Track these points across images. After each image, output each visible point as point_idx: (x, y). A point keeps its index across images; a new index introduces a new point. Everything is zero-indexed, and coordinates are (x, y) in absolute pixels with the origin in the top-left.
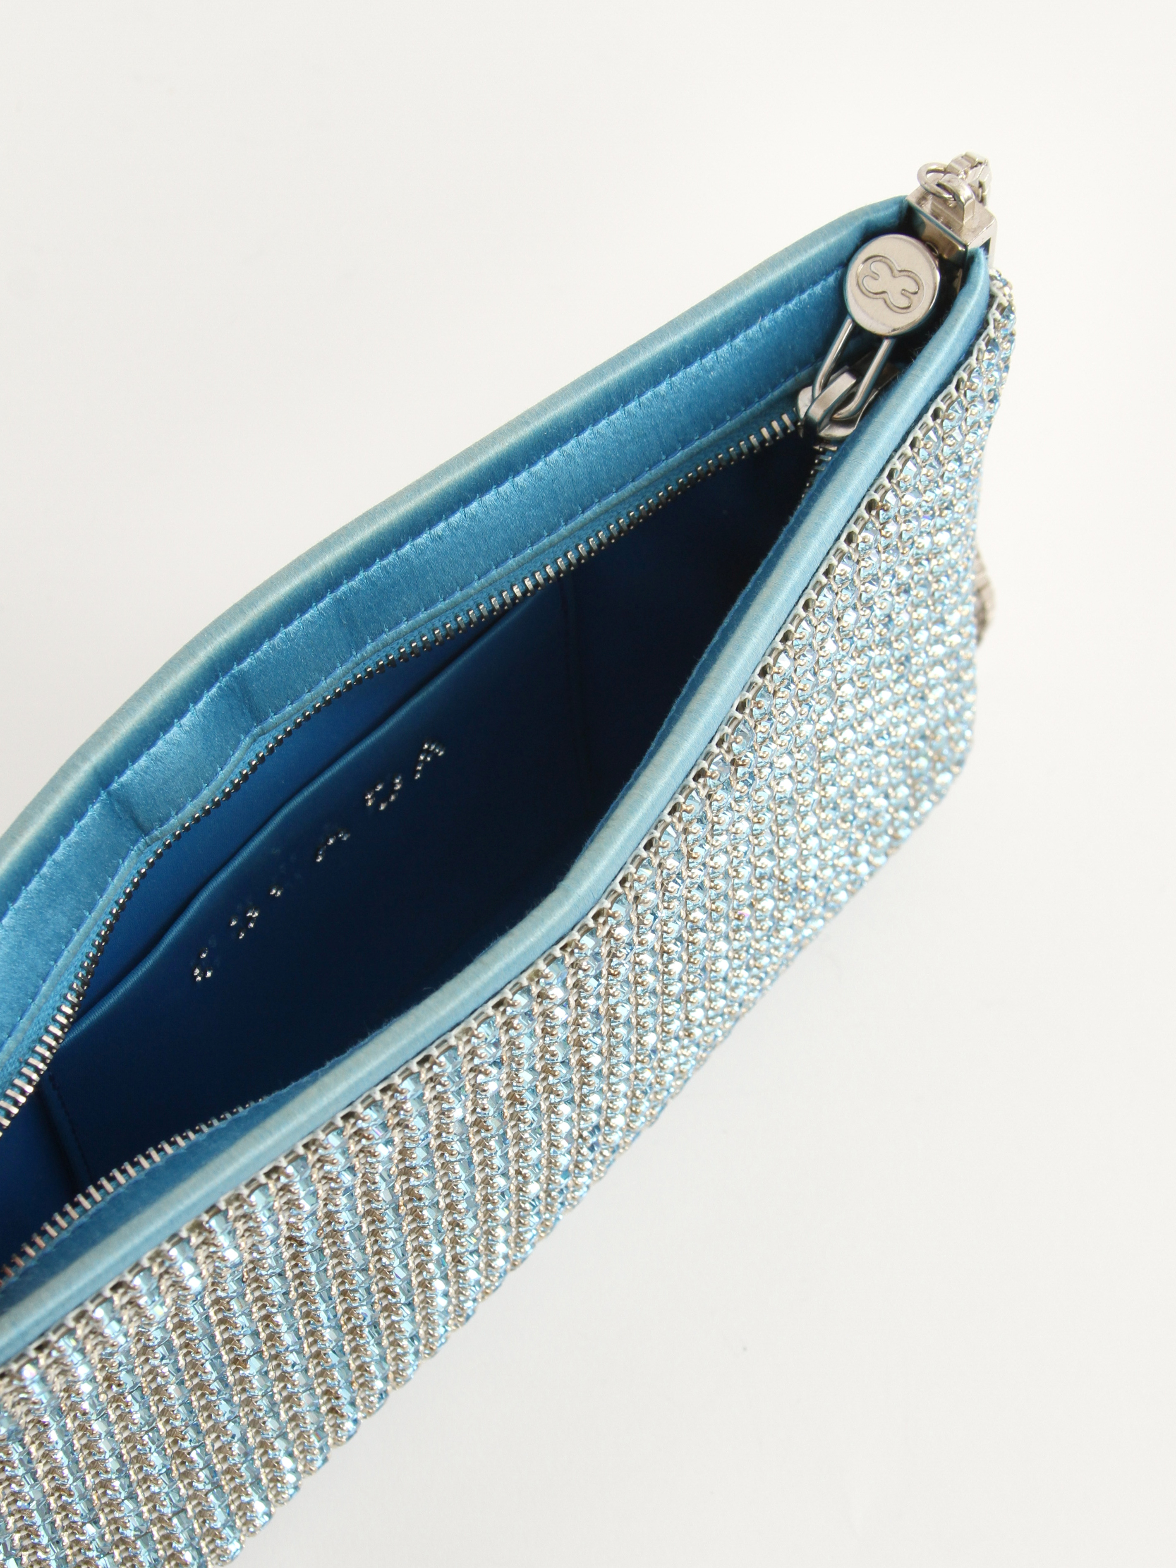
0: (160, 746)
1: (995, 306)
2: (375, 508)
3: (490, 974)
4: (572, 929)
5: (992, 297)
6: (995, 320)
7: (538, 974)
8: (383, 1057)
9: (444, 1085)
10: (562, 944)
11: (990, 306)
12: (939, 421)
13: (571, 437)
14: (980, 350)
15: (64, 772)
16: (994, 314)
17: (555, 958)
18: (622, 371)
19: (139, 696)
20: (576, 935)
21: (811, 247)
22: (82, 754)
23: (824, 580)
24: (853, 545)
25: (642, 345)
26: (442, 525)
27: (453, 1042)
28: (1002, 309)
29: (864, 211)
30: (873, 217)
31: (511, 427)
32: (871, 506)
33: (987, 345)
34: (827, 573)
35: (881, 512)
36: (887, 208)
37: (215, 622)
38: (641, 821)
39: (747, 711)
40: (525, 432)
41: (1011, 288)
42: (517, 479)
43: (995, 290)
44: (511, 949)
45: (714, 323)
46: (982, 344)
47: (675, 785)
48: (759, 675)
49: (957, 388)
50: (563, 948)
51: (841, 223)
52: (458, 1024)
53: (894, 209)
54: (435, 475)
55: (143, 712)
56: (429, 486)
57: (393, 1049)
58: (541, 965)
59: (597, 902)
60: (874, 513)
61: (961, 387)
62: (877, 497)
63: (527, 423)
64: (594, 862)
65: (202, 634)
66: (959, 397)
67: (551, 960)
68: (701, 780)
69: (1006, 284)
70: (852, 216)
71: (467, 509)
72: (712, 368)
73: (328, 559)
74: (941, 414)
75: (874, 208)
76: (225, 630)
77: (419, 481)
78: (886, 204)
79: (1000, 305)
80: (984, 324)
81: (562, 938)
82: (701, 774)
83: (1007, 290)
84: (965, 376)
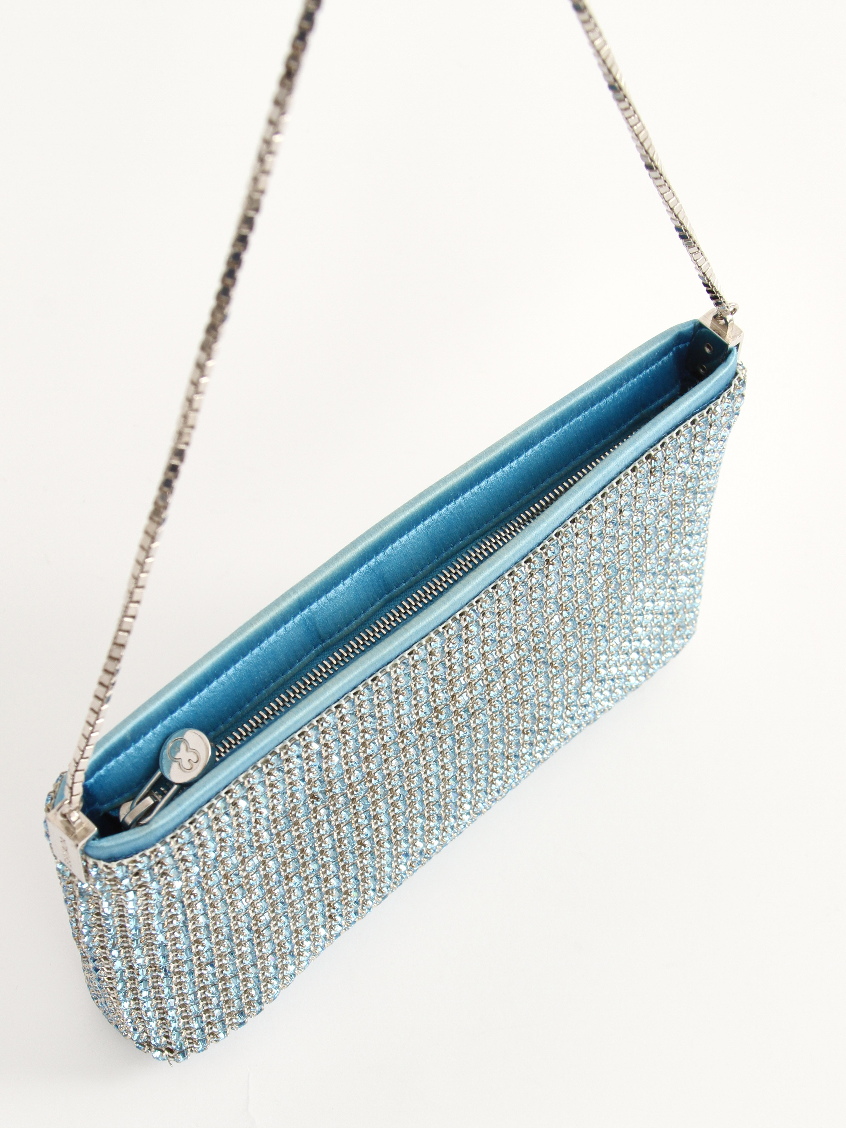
0: (332, 594)
1: (737, 378)
2: (446, 477)
3: (408, 634)
4: (449, 618)
5: (736, 374)
6: (735, 385)
7: (430, 639)
8: (356, 673)
9: (383, 696)
10: (443, 626)
11: (734, 377)
12: (694, 426)
13: (538, 442)
14: (724, 397)
15: (284, 597)
16: (736, 381)
17: (439, 632)
18: (563, 408)
19: (326, 565)
20: (450, 621)
21: (653, 345)
22: (294, 590)
23: (615, 485)
24: (635, 473)
25: (573, 394)
26: (476, 487)
27: (388, 670)
28: (740, 380)
29: (677, 327)
30: (682, 329)
31: (511, 436)
32: (649, 457)
33: (728, 395)
34: (617, 483)
35: (653, 461)
36: (689, 325)
37: (367, 532)
38: (492, 572)
39: (560, 537)
40: (518, 438)
41: (746, 371)
42: (512, 464)
43: (738, 371)
44: (419, 623)
45: (607, 383)
46: (725, 394)
47: (514, 560)
48: (571, 522)
49: (708, 412)
50: (444, 628)
51: (667, 333)
52: (391, 662)
53: (692, 325)
54: (475, 460)
55: (328, 573)
56: (471, 465)
57: (360, 670)
58: (432, 635)
59: (462, 607)
60: (649, 461)
61: (710, 412)
62: (653, 453)
63: (519, 434)
64: (465, 586)
65: (360, 537)
66: (707, 417)
67: (437, 633)
68: (528, 564)
69: (744, 368)
70: (672, 329)
71: (488, 479)
72: (604, 407)
73: (424, 502)
74: (696, 423)
75: (682, 325)
76: (371, 536)
77: (466, 464)
78: (688, 323)
79: (739, 378)
80: (729, 385)
81: (443, 623)
82: (529, 560)
83: (744, 371)
84: (713, 407)
